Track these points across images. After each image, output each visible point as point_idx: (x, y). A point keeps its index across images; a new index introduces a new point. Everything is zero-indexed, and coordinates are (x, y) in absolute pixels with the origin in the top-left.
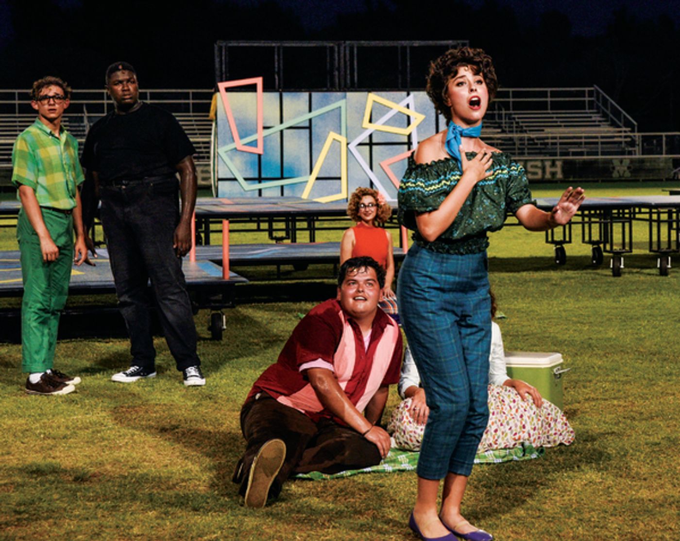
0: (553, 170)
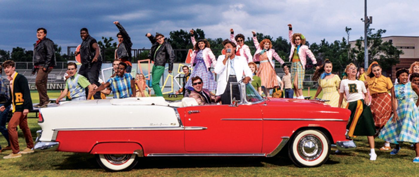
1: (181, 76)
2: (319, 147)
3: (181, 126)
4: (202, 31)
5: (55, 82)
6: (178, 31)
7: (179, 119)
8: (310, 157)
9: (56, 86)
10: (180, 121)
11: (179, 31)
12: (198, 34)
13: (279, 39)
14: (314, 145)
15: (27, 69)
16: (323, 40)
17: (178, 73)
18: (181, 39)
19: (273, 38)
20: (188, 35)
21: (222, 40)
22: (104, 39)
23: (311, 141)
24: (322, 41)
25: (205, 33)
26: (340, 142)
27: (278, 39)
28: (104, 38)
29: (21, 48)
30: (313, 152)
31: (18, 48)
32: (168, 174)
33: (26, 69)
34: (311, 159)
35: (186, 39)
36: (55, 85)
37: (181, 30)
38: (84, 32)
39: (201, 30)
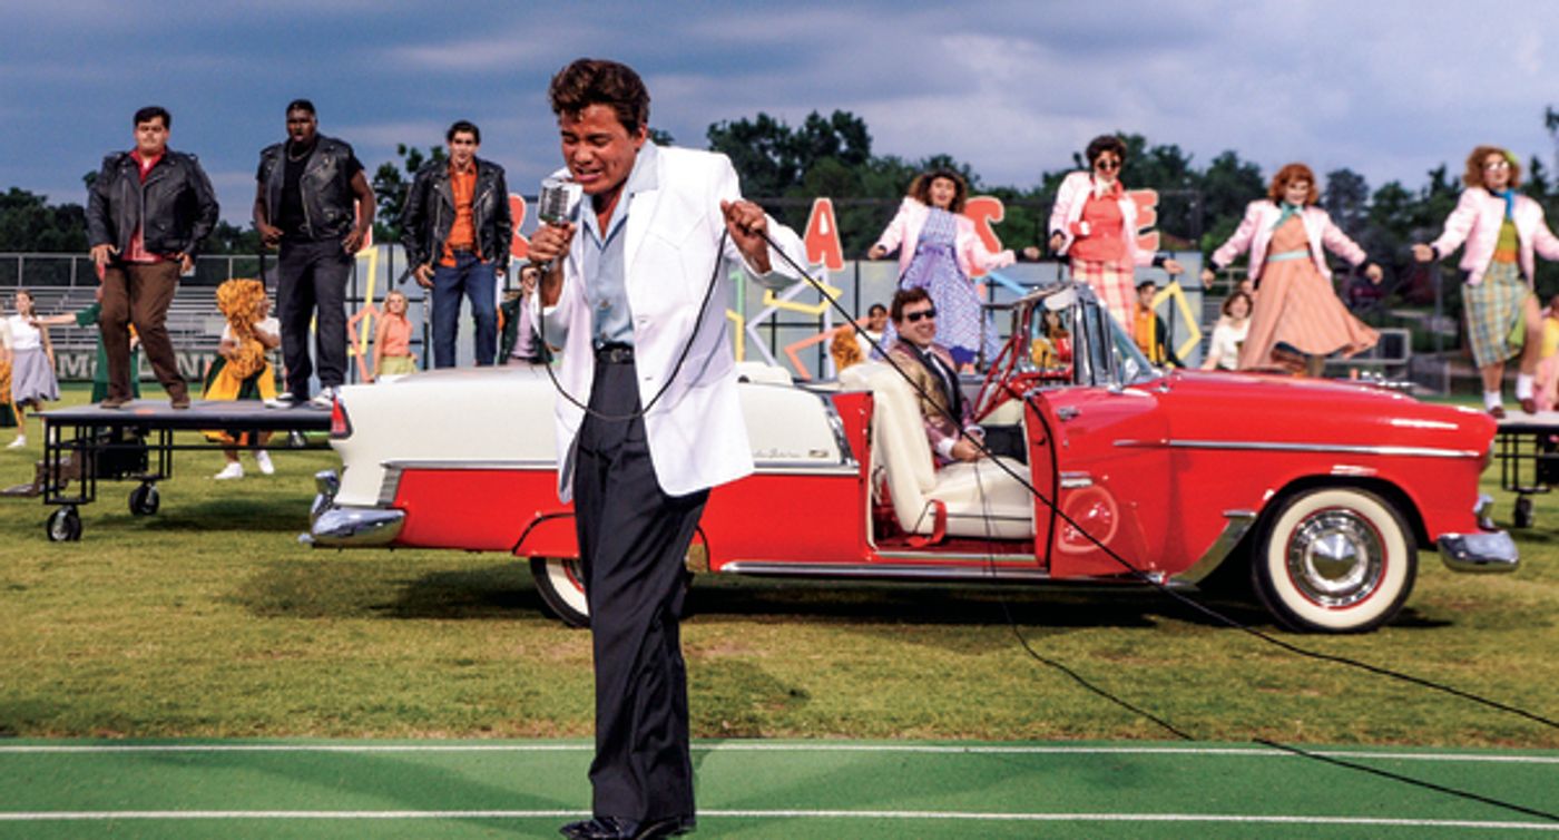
1: (779, 320)
2: (1371, 560)
3: (849, 461)
4: (859, 121)
5: (194, 347)
6: (745, 123)
7: (841, 434)
8: (1335, 595)
9: (201, 364)
10: (845, 442)
11: (753, 120)
12: (838, 134)
13: (1223, 160)
14: (1351, 550)
15: (73, 288)
16: (1435, 167)
17: (766, 307)
18: (761, 157)
19: (1191, 156)
20: (792, 139)
21: (952, 162)
22: (408, 156)
23: (1341, 532)
24: (1431, 173)
25: (870, 132)
26: (1453, 536)
27: (1217, 161)
28: (409, 148)
29: (29, 194)
30: (1348, 577)
31: (14, 191)
32: (799, 638)
33: (69, 284)
34: (1340, 602)
35: (783, 161)
36: (195, 358)
37: (763, 118)
38: (299, 114)
39: (855, 117)
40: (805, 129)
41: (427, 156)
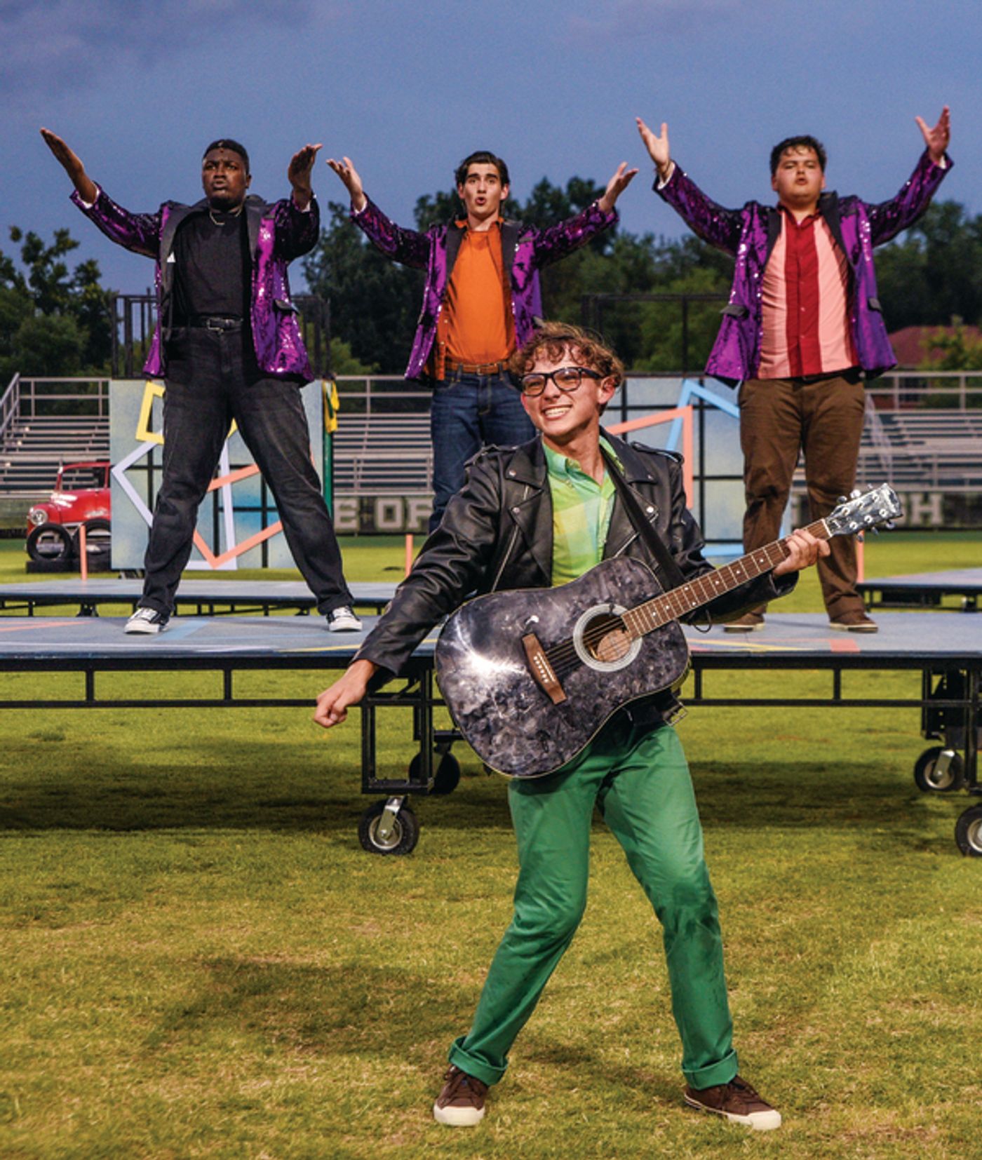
0: (926, 508)
40: (534, 202)
41: (49, 242)
